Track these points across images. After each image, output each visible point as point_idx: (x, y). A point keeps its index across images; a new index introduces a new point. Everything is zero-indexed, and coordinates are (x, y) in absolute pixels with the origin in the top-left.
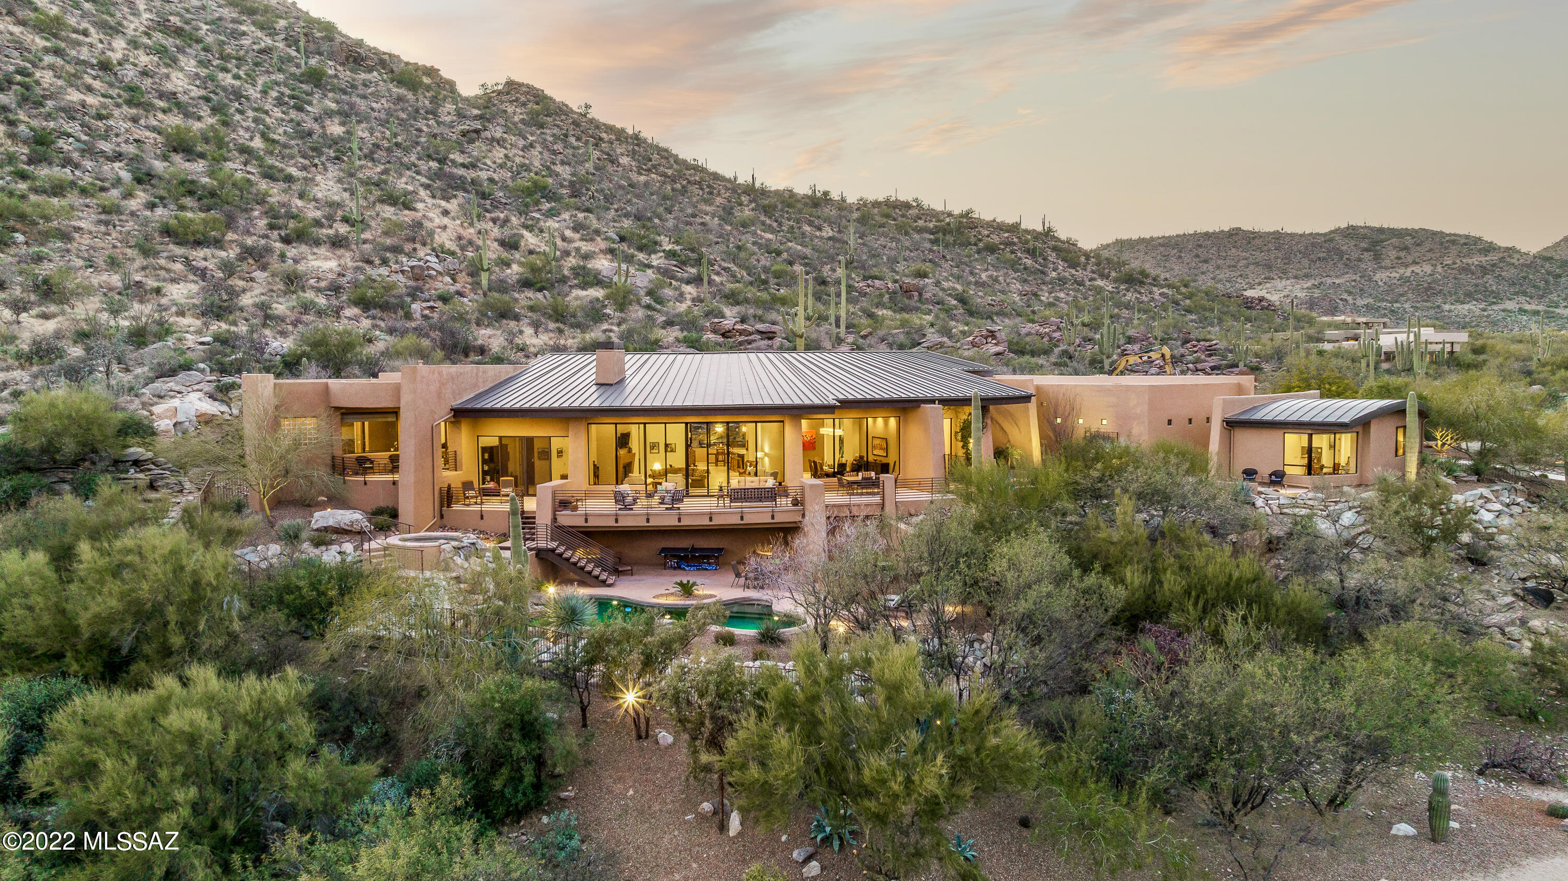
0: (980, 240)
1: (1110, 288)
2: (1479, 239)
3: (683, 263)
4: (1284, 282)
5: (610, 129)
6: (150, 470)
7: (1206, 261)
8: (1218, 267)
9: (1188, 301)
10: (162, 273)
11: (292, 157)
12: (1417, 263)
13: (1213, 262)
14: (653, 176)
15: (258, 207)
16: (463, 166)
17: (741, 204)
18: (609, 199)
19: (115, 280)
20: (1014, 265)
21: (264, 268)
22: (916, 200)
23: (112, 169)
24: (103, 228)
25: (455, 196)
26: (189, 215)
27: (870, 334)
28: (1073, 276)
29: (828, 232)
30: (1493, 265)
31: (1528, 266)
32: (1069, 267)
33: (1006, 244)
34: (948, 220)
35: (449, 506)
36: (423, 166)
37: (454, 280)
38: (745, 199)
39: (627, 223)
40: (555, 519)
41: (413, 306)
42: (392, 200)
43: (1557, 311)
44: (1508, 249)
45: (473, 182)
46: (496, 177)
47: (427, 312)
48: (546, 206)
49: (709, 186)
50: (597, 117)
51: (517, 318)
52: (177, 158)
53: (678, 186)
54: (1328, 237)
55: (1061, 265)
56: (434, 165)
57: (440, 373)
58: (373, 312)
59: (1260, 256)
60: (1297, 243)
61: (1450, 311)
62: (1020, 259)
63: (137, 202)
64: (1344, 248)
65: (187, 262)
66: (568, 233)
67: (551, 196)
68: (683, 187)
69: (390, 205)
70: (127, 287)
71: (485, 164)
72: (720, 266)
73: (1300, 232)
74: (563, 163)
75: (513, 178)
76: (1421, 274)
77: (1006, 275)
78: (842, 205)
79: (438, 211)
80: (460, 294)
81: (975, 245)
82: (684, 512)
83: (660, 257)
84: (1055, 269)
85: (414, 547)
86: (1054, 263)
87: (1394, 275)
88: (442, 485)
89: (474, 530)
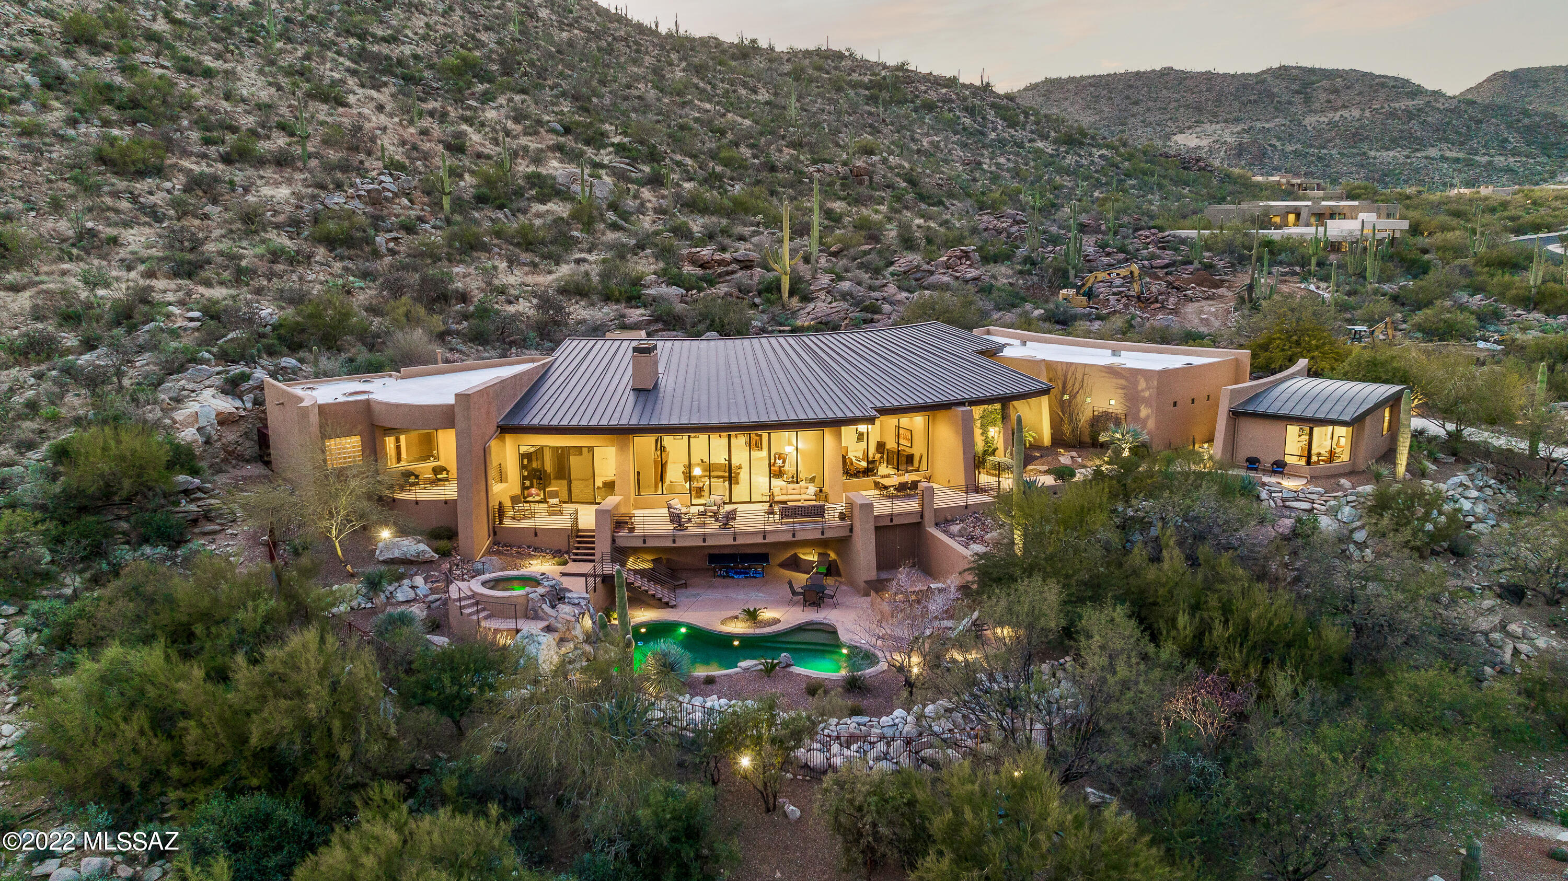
0: (917, 97)
1: (1049, 151)
2: (1408, 81)
3: (634, 161)
4: (1213, 126)
6: (200, 499)
7: (1136, 103)
8: (1149, 110)
9: (1126, 163)
10: (111, 214)
11: (204, 42)
12: (1347, 107)
13: (1143, 104)
14: (576, 31)
15: (185, 114)
16: (385, 40)
17: (671, 64)
18: (542, 73)
19: (64, 226)
20: (953, 125)
21: (215, 200)
22: (849, 50)
23: (16, 72)
24: (30, 157)
25: (385, 84)
26: (115, 132)
27: (841, 250)
28: (1012, 136)
29: (764, 95)
30: (1419, 110)
31: (1452, 111)
32: (1009, 126)
33: (944, 102)
34: (883, 73)
35: (501, 523)
36: (343, 44)
37: (411, 201)
38: (674, 56)
39: (566, 107)
40: (614, 541)
41: (378, 239)
42: (322, 94)
43: (1477, 158)
44: (1434, 93)
45: (400, 62)
46: (420, 51)
47: (392, 244)
48: (480, 88)
49: (636, 43)
51: (485, 248)
52: (82, 53)
53: (604, 44)
54: (1260, 78)
55: (1000, 124)
56: (353, 41)
58: (340, 251)
59: (1191, 98)
60: (1229, 85)
61: (1375, 158)
62: (959, 118)
63: (56, 116)
64: (1276, 90)
65: (134, 199)
66: (510, 124)
67: (482, 75)
68: (609, 44)
69: (322, 101)
70: (80, 237)
71: (406, 36)
72: (672, 159)
73: (1232, 73)
74: (487, 29)
75: (439, 54)
76: (1350, 119)
77: (946, 139)
78: (770, 55)
79: (372, 105)
80: (421, 219)
81: (912, 102)
82: (738, 530)
83: (610, 153)
84: (994, 130)
85: (503, 598)
86: (993, 122)
87: (1323, 119)
88: (494, 503)
89: (529, 547)
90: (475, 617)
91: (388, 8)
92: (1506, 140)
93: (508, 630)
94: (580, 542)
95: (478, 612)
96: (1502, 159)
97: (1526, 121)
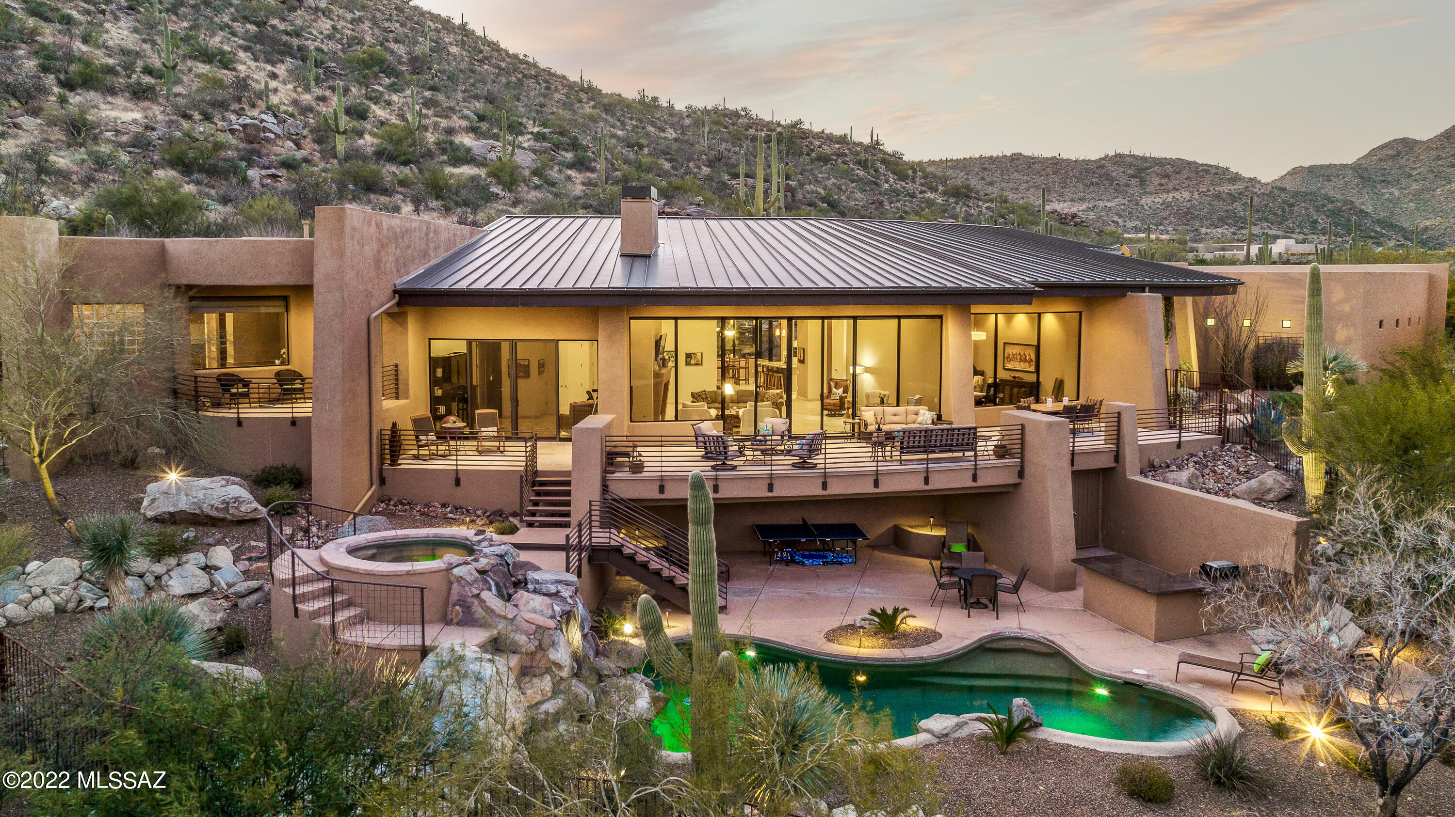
0: (812, 150)
1: (939, 201)
2: (1227, 169)
4: (1061, 205)
5: (436, 18)
7: (991, 184)
12: (1177, 190)
13: (998, 185)
14: (486, 67)
15: (24, 46)
16: (287, 33)
17: (580, 101)
18: (453, 80)
20: (847, 174)
21: (35, 112)
22: (744, 110)
25: (282, 62)
28: (904, 188)
30: (1240, 194)
31: (1268, 195)
32: (901, 179)
33: (838, 155)
34: (779, 130)
35: (394, 462)
36: (237, 26)
37: (297, 145)
38: (583, 96)
39: (479, 105)
40: (605, 488)
41: (250, 173)
42: (207, 56)
44: (1251, 180)
45: (300, 49)
46: (324, 47)
47: (267, 180)
48: (387, 80)
49: (545, 82)
50: (420, 5)
51: (387, 192)
54: (1100, 164)
55: (892, 178)
56: (252, 28)
57: (379, 225)
58: (195, 176)
59: (1039, 180)
60: (1073, 169)
61: (1206, 234)
62: (853, 170)
64: (1114, 174)
67: (390, 71)
68: (519, 80)
69: (204, 62)
71: (310, 34)
73: (1075, 159)
74: (397, 41)
75: (344, 51)
76: (1181, 200)
77: (846, 184)
78: (673, 111)
79: (264, 74)
80: (308, 162)
81: (808, 155)
82: (832, 468)
83: (529, 140)
84: (887, 181)
85: (396, 575)
86: (885, 175)
87: (1157, 200)
88: (383, 424)
89: (444, 506)
90: (326, 621)
91: (293, 9)
92: (1315, 222)
93: (402, 649)
94: (538, 494)
95: (333, 609)
96: (1315, 237)
97: (1330, 206)
